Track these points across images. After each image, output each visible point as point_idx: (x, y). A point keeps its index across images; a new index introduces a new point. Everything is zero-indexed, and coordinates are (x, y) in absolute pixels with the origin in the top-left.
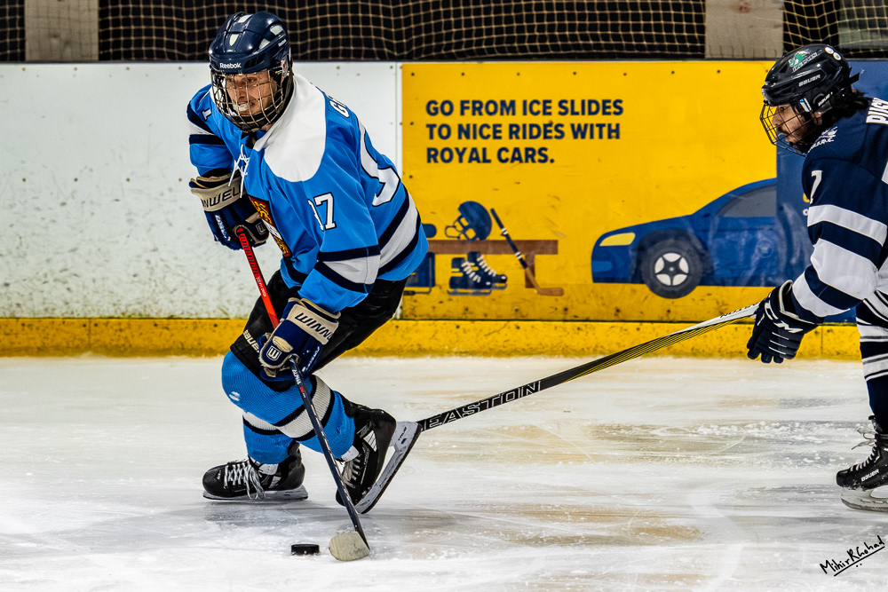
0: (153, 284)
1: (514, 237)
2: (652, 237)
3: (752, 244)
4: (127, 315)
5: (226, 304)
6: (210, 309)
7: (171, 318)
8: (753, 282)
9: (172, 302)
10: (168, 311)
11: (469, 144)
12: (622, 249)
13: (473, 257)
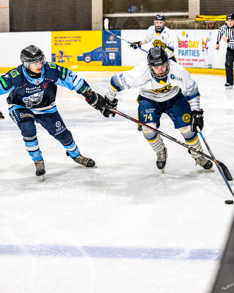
1: (67, 55)
2: (85, 55)
3: (98, 56)
8: (99, 60)
11: (60, 43)
12: (81, 57)
13: (61, 58)
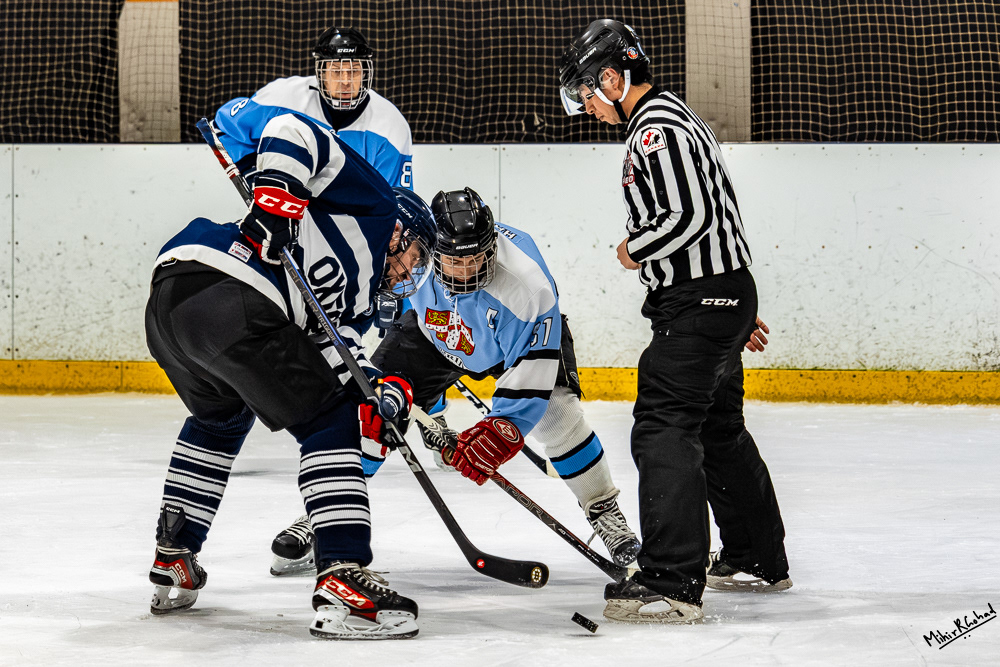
0: (799, 339)
4: (775, 367)
5: (864, 357)
6: (850, 362)
7: (815, 369)
9: (816, 355)
10: (812, 364)
